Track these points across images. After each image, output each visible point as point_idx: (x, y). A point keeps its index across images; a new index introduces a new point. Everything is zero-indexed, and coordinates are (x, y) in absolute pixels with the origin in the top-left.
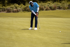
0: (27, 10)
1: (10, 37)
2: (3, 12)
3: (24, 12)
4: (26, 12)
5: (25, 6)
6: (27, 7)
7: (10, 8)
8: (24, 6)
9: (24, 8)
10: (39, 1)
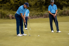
0: (64, 14)
1: (50, 41)
2: (41, 18)
5: (62, 11)
7: (47, 13)
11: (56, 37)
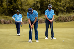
0: (60, 20)
3: (57, 22)
4: (59, 22)
5: (58, 17)
6: (60, 17)
7: (42, 19)
8: (56, 16)
9: (57, 19)
10: (73, 10)
11: (51, 44)
